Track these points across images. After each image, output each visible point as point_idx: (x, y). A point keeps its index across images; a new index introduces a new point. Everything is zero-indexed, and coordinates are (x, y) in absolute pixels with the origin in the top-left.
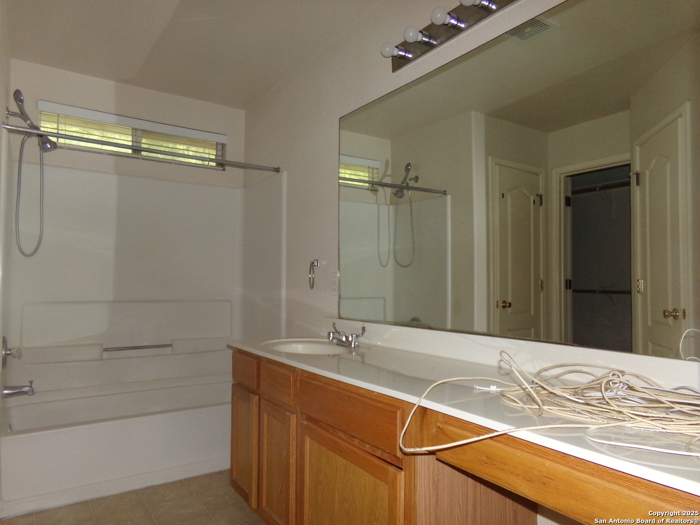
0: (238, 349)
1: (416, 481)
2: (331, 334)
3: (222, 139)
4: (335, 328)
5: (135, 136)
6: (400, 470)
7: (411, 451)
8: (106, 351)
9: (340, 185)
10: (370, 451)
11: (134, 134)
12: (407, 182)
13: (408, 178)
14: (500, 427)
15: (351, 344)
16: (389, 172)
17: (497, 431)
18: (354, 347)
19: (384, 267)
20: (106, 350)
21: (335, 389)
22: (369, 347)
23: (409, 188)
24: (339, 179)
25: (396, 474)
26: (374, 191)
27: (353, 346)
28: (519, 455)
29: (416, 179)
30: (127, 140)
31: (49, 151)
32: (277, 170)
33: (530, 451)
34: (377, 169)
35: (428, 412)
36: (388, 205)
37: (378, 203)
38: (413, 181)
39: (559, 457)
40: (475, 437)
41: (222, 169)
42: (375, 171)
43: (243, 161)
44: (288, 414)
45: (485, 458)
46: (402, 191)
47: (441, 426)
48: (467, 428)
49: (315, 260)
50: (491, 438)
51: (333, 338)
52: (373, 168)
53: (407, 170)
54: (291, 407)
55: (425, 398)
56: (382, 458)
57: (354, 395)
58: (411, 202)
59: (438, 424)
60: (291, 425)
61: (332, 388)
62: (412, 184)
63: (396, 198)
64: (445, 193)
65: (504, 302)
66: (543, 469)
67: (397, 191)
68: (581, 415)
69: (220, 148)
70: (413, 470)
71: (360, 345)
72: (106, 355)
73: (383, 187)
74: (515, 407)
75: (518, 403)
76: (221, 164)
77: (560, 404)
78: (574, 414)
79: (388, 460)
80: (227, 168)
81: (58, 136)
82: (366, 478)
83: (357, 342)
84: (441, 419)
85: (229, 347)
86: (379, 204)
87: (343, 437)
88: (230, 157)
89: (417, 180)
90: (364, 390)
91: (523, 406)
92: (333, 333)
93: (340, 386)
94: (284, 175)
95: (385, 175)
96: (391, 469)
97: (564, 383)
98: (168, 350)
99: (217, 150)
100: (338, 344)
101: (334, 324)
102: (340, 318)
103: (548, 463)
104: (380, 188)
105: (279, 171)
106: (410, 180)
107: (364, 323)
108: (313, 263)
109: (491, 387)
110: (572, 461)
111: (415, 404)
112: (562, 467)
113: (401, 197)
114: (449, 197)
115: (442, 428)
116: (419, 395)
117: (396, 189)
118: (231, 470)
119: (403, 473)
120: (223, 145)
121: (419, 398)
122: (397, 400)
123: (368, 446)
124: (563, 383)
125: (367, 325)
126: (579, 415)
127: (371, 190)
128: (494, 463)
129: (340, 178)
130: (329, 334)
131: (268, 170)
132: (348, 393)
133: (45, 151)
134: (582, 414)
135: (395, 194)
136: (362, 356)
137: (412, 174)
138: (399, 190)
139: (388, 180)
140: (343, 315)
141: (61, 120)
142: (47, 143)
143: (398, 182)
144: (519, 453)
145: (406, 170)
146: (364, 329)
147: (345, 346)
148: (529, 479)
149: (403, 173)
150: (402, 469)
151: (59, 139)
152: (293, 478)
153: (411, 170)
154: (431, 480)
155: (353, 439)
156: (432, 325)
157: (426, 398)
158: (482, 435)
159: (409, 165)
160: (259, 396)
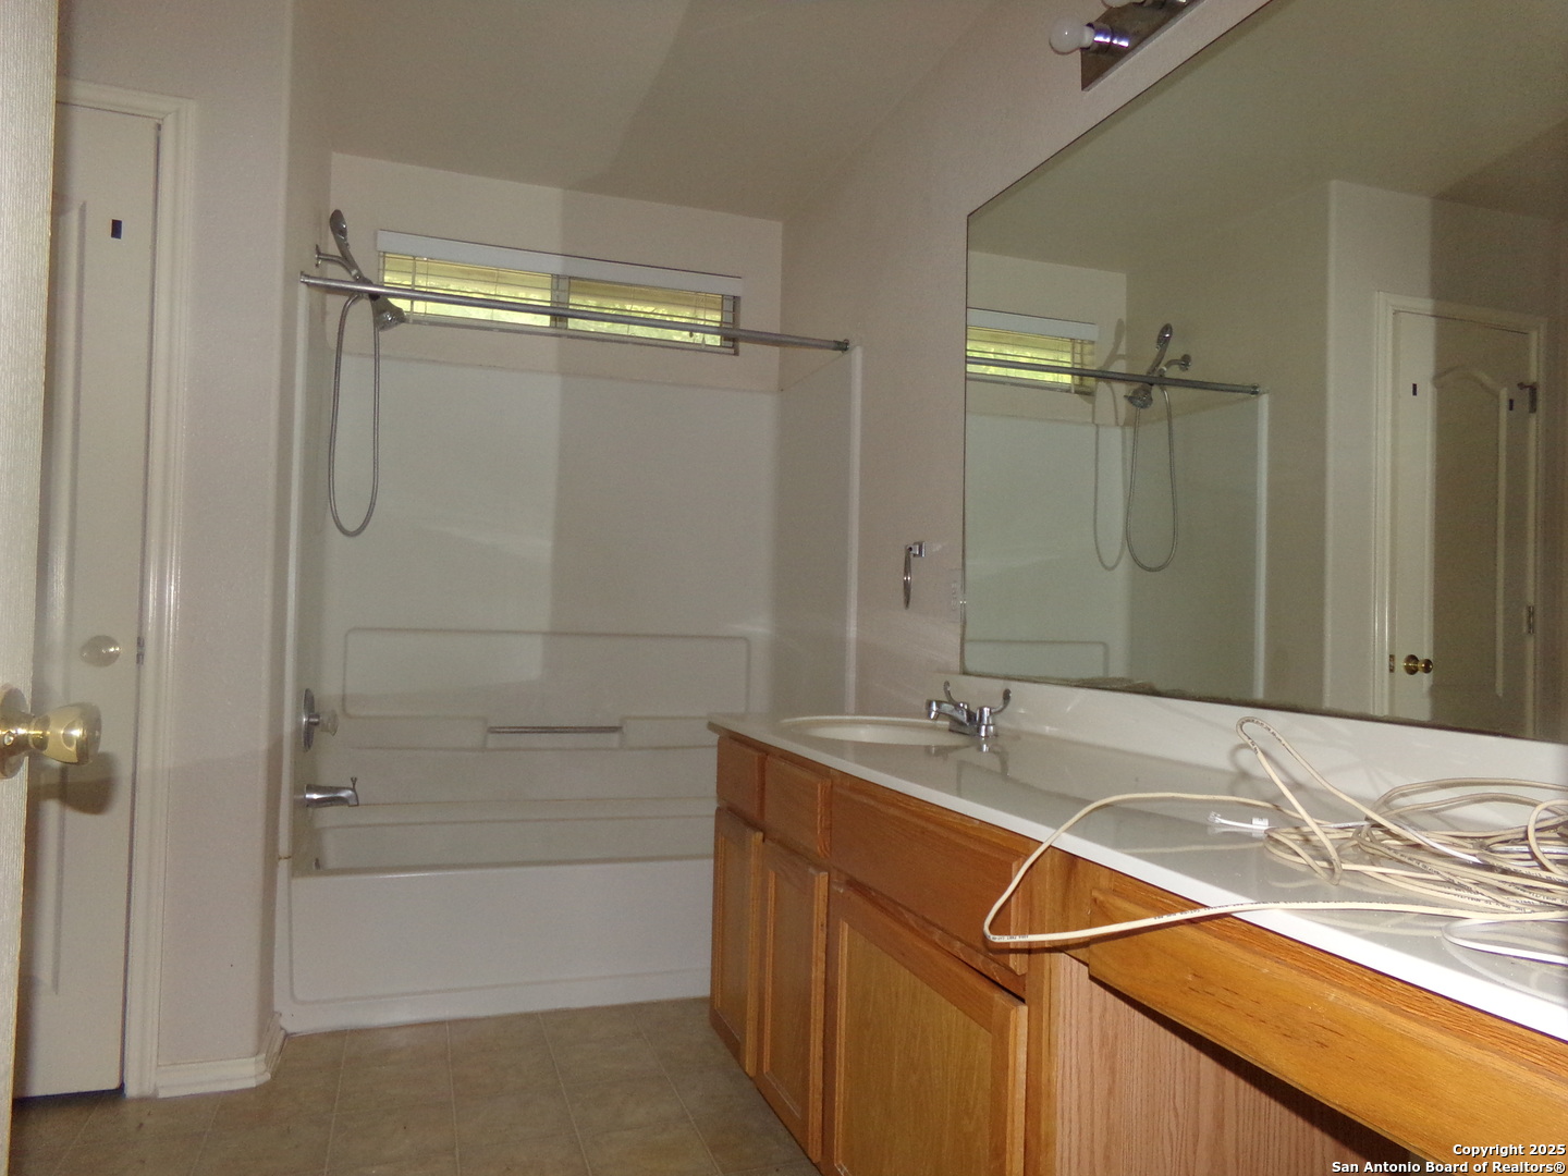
0: (729, 731)
1: (1054, 1029)
2: (934, 704)
3: (732, 288)
4: (948, 694)
5: (557, 289)
6: (1019, 1002)
7: (1002, 941)
8: (493, 732)
9: (968, 378)
10: (962, 957)
11: (555, 287)
12: (1161, 370)
13: (1164, 361)
14: (1216, 898)
15: (979, 730)
16: (1122, 350)
17: (1205, 906)
18: (986, 736)
19: (1106, 568)
20: (493, 730)
21: (897, 813)
22: (1017, 736)
23: (1164, 382)
24: (966, 362)
25: (1008, 1011)
26: (1086, 393)
27: (983, 734)
28: (1265, 971)
29: (1185, 361)
30: (541, 297)
31: (390, 327)
32: (843, 346)
33: (1298, 964)
34: (1092, 343)
35: (1080, 865)
36: (1123, 427)
37: (1096, 422)
38: (1176, 368)
39: (1366, 982)
40: (1149, 917)
41: (732, 351)
42: (1088, 348)
43: (776, 330)
44: (811, 870)
45: (1190, 978)
46: (1148, 392)
47: (1101, 897)
48: (1160, 905)
49: (915, 544)
50: (1191, 921)
51: (939, 715)
52: (1082, 342)
53: (1163, 341)
54: (819, 856)
55: (1068, 831)
56: (985, 973)
57: (931, 827)
58: (1170, 417)
59: (1096, 894)
60: (816, 896)
61: (892, 811)
62: (1173, 372)
63: (1134, 408)
64: (1254, 391)
65: (1412, 658)
66: (1320, 1010)
67: (1135, 392)
68: (1466, 893)
69: (729, 305)
70: (1045, 1006)
71: (1000, 732)
72: (493, 741)
73: (1108, 383)
74: (1285, 863)
75: (1299, 855)
76: (733, 337)
77: (1414, 863)
78: (1449, 890)
79: (998, 979)
80: (742, 346)
81: (413, 295)
82: (950, 1016)
83: (993, 725)
84: (1104, 882)
85: (712, 727)
86: (1097, 425)
87: (912, 923)
88: (748, 322)
89: (1187, 364)
90: (955, 815)
91: (1311, 861)
92: (939, 703)
93: (909, 807)
94: (857, 355)
95: (1113, 357)
96: (999, 998)
97: (1450, 823)
98: (615, 738)
99: (722, 311)
100: (951, 730)
101: (947, 684)
102: (965, 673)
103: (1333, 994)
104: (1102, 385)
105: (846, 349)
106: (1169, 364)
107: (1007, 682)
108: (911, 549)
109: (1255, 821)
110: (1399, 994)
111: (1042, 843)
112: (1367, 1006)
113: (1144, 406)
114: (1264, 401)
115: (1102, 902)
116: (1055, 824)
117: (1136, 386)
118: (712, 999)
119: (1024, 1009)
120: (736, 299)
121: (1053, 831)
122: (1018, 838)
123: (958, 945)
124: (1448, 824)
125: (1014, 686)
126: (1461, 893)
127: (1076, 392)
128: (1211, 990)
129: (968, 360)
130: (929, 704)
131: (821, 347)
132: (923, 823)
133: (383, 328)
134: (1470, 890)
135: (1131, 399)
136: (1002, 756)
137: (1175, 350)
138: (1143, 387)
139: (1120, 367)
140: (970, 666)
141: (421, 265)
142: (384, 311)
143: (1142, 370)
144: (1267, 967)
145: (1159, 341)
146: (1006, 696)
147: (964, 734)
148: (1288, 1034)
149: (1154, 351)
150: (1023, 1001)
151: (416, 303)
152: (817, 1013)
153: (1171, 341)
154: (1096, 1032)
155: (931, 928)
156: (1159, 687)
157: (1071, 830)
158: (1169, 913)
159: (1167, 328)
160: (764, 834)
